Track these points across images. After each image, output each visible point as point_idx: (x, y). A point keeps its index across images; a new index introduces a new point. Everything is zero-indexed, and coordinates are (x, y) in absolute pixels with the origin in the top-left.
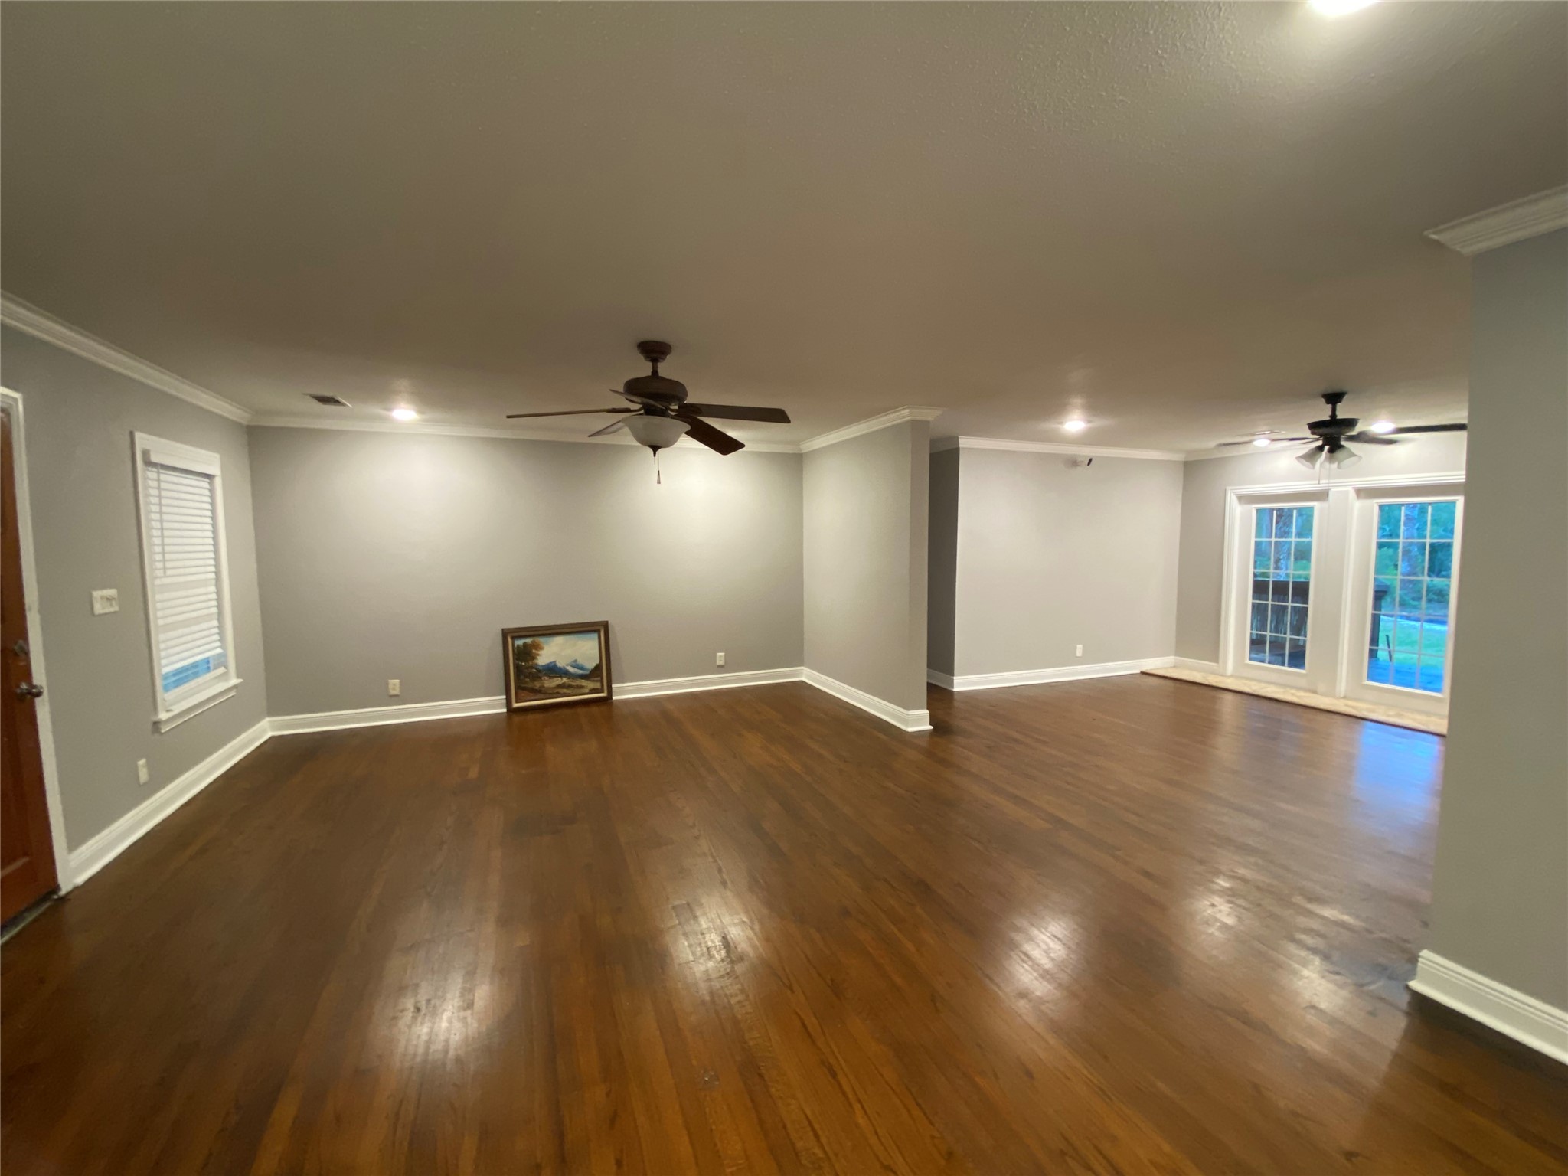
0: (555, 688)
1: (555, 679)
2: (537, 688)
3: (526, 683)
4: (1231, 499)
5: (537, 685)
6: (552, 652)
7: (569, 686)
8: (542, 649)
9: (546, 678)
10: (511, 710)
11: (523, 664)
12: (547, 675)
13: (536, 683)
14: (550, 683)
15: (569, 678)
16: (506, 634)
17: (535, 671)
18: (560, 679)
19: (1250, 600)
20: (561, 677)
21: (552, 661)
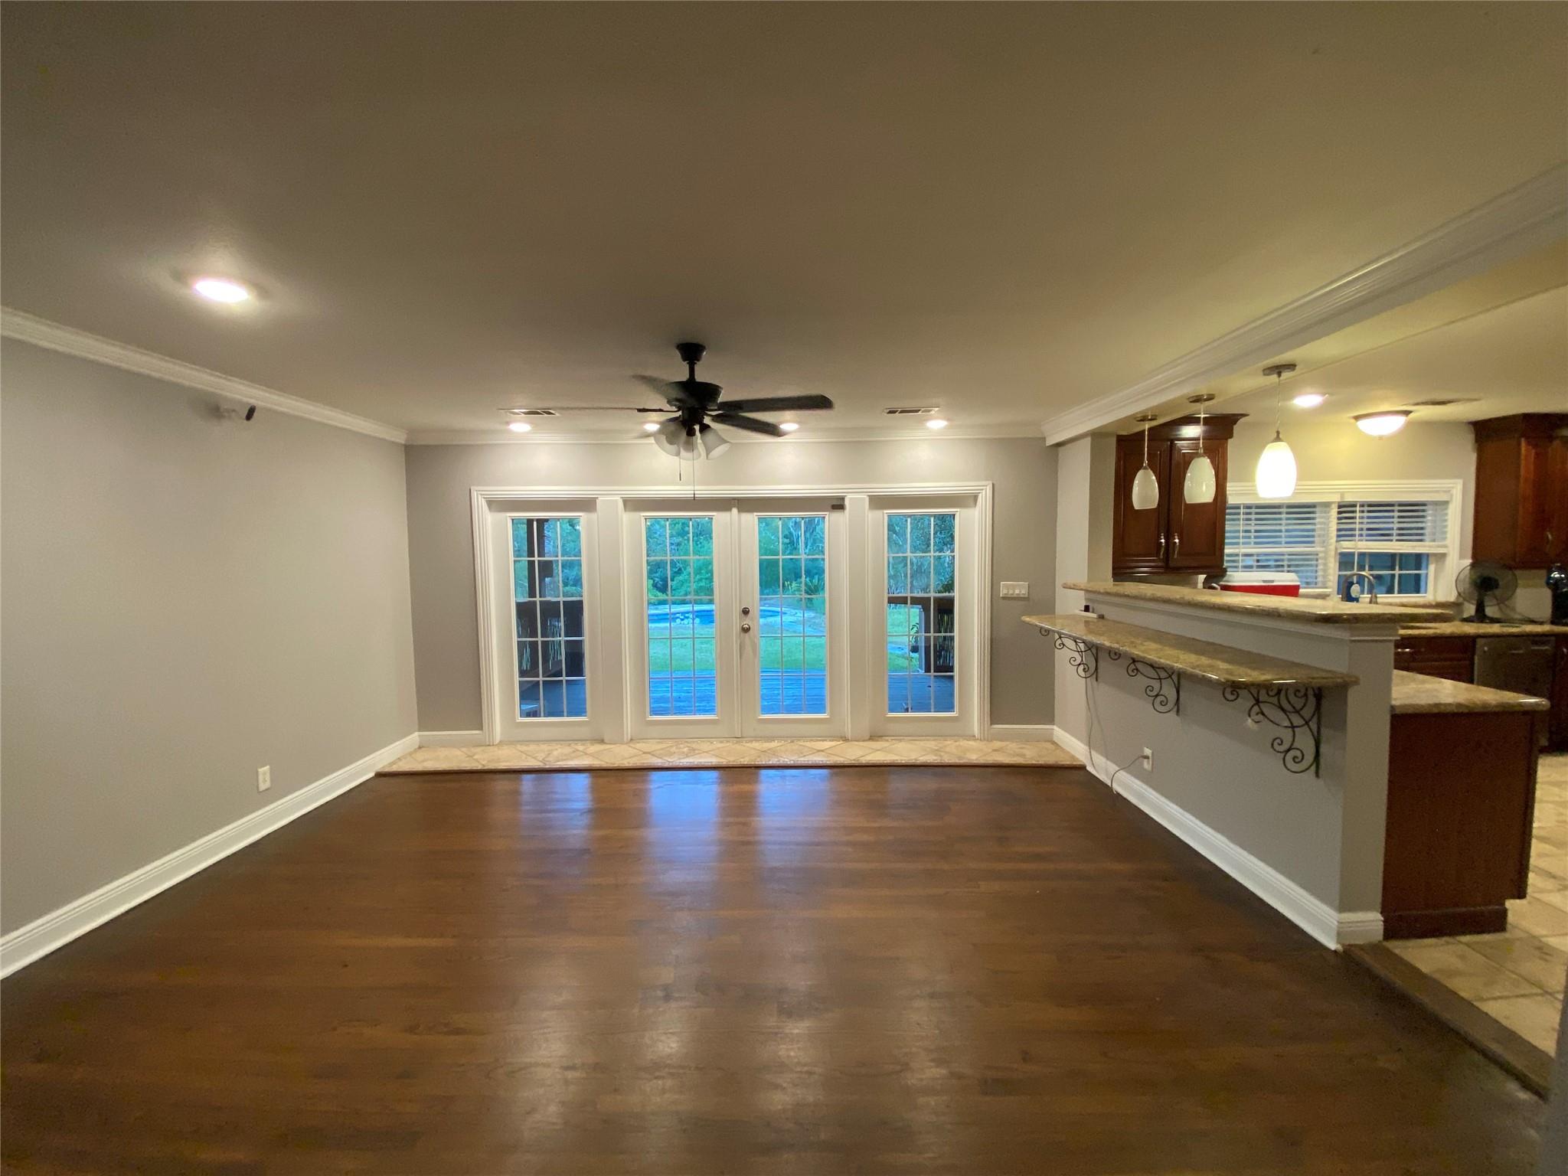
4: (480, 503)
19: (515, 639)
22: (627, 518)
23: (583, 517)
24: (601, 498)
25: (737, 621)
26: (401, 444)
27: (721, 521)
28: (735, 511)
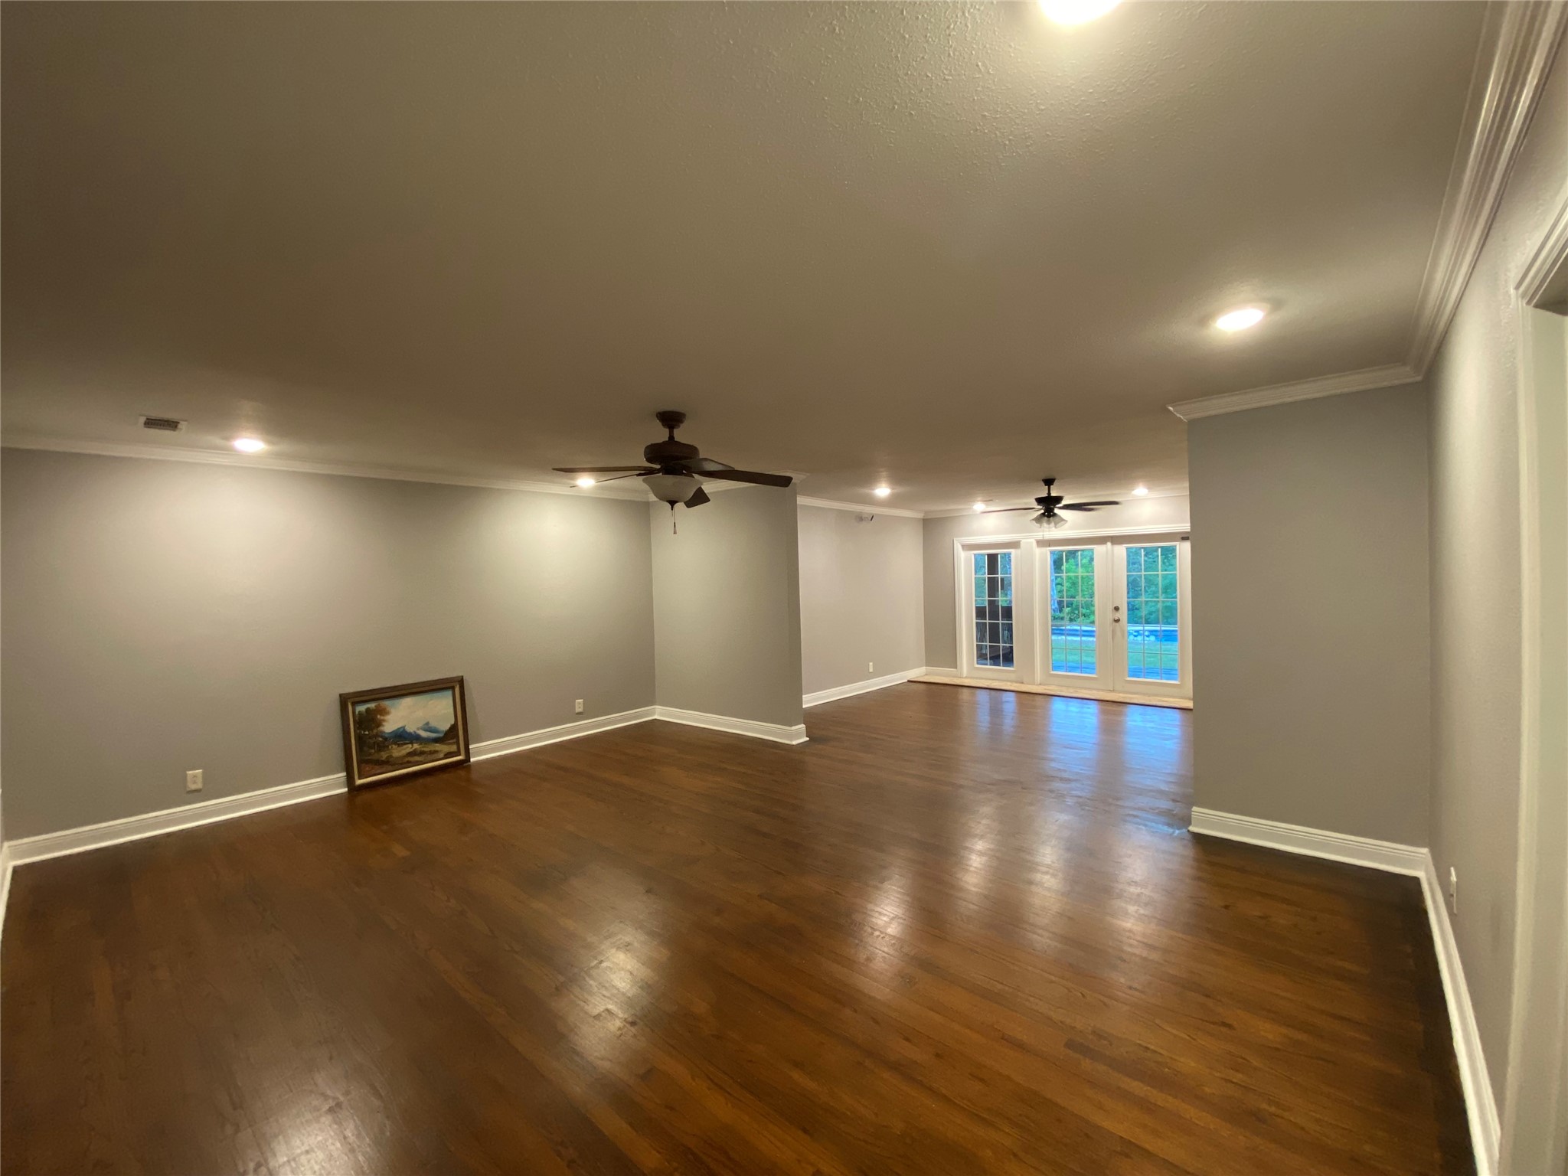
0: (404, 756)
1: (405, 746)
2: (383, 759)
3: (370, 754)
4: (958, 547)
5: (384, 755)
6: (401, 716)
7: (422, 753)
8: (387, 713)
9: (393, 746)
10: (353, 789)
11: (367, 733)
12: (395, 743)
13: (382, 753)
14: (398, 752)
15: (421, 744)
16: (345, 700)
17: (380, 739)
18: (410, 746)
19: (975, 621)
20: (412, 743)
21: (400, 726)
22: (1039, 552)
23: (1012, 551)
24: (1023, 541)
25: (1111, 615)
26: (919, 519)
27: (1099, 550)
28: (1109, 544)
